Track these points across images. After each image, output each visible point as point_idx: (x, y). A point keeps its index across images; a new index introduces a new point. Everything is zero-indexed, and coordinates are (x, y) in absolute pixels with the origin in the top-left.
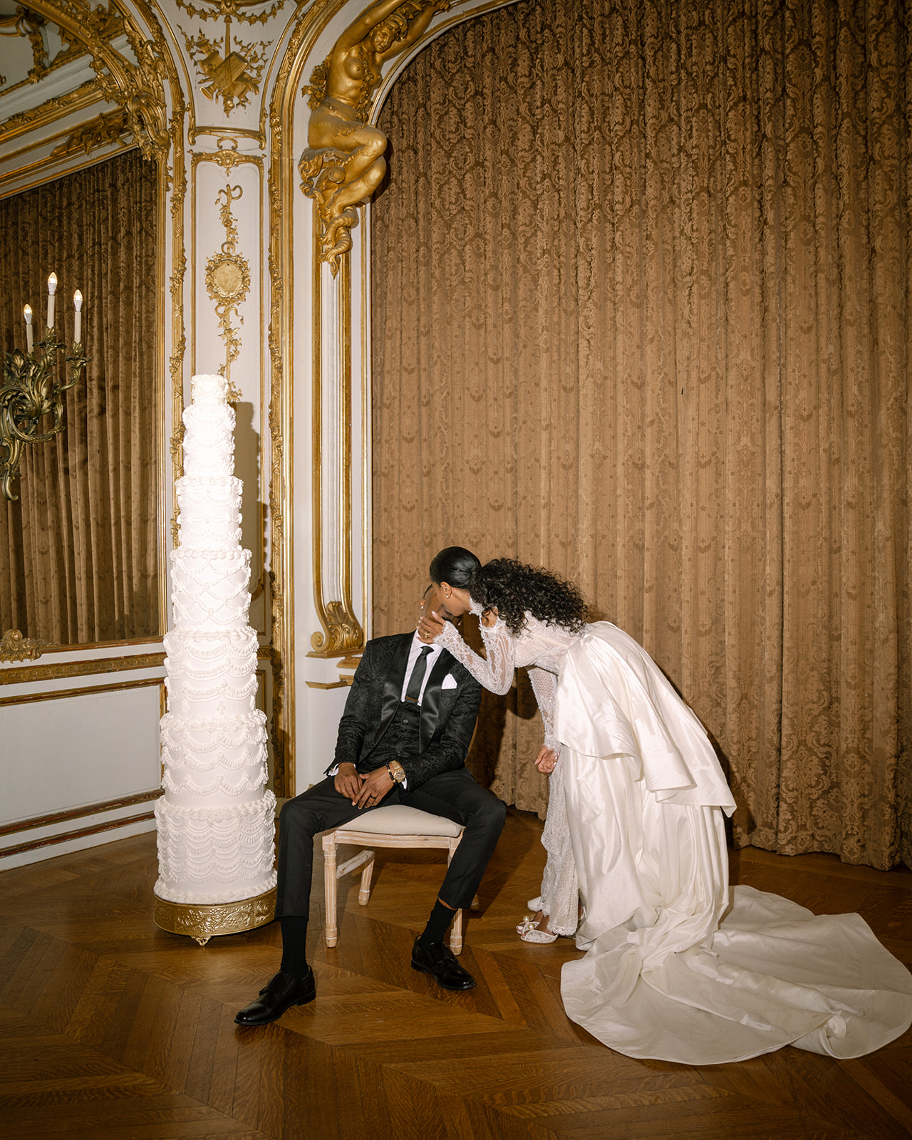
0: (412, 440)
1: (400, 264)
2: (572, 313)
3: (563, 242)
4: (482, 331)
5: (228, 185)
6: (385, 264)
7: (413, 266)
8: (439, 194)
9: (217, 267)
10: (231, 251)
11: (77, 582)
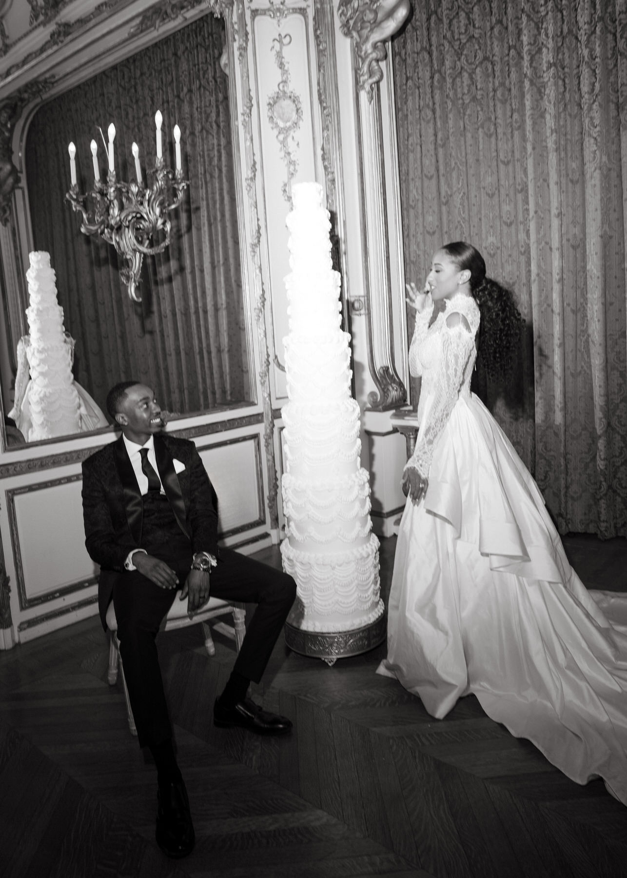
0: (434, 233)
1: (417, 91)
2: (575, 117)
3: (567, 55)
4: (493, 139)
5: (280, 35)
6: (405, 92)
7: (428, 90)
8: (450, 27)
9: (275, 103)
10: (285, 88)
11: (168, 357)
